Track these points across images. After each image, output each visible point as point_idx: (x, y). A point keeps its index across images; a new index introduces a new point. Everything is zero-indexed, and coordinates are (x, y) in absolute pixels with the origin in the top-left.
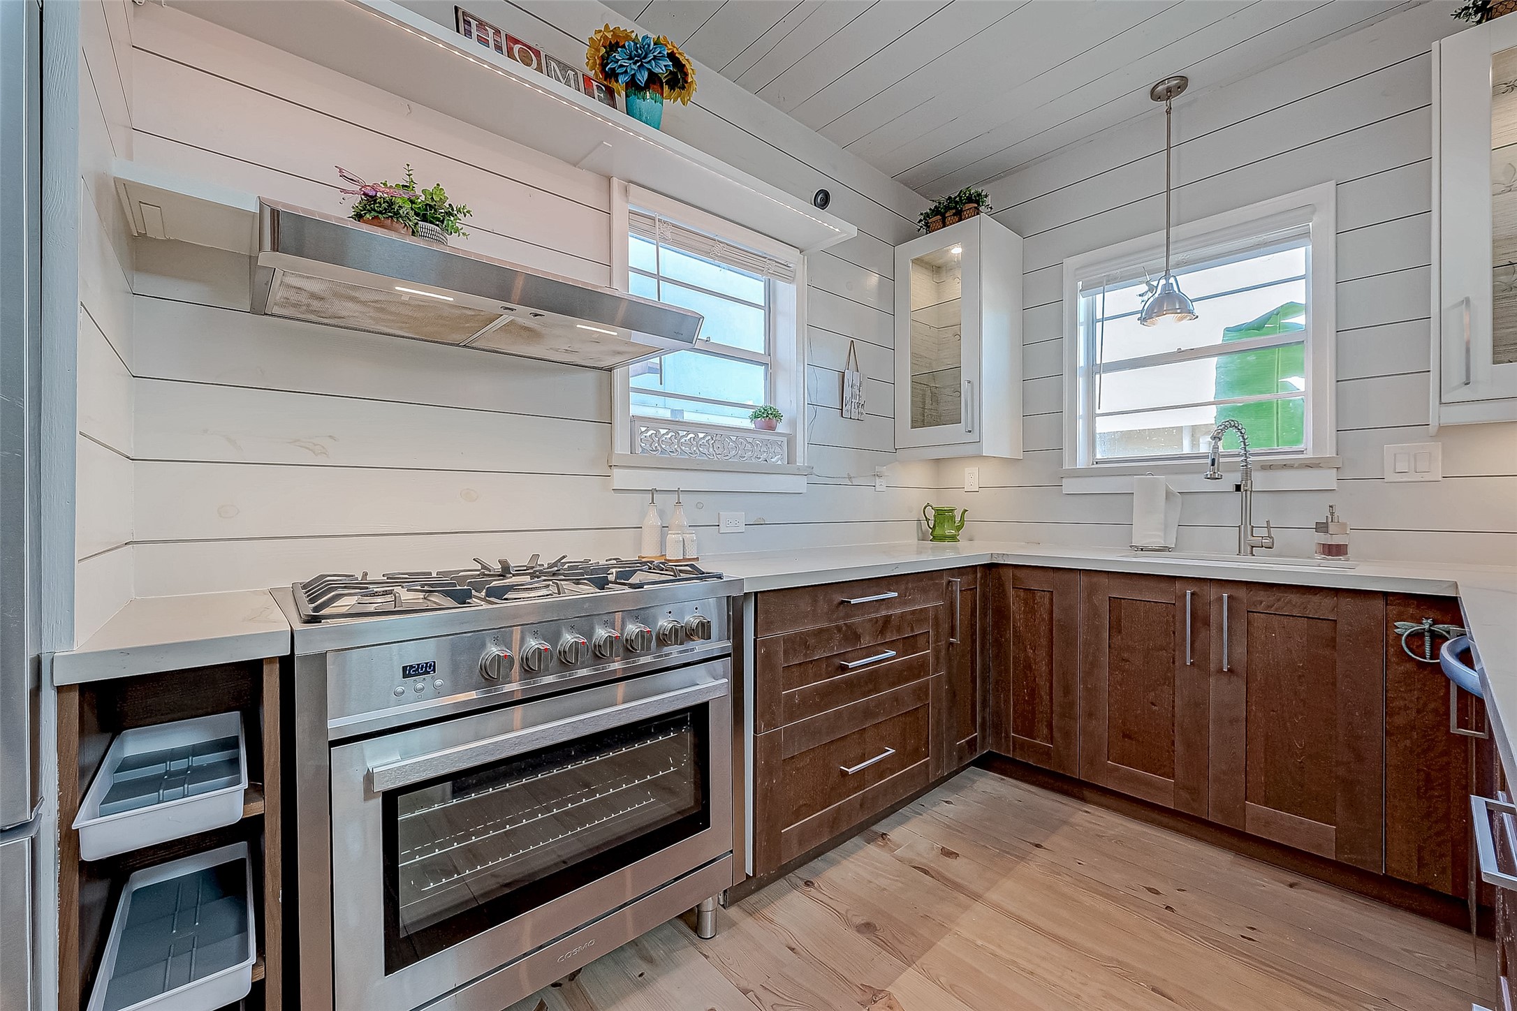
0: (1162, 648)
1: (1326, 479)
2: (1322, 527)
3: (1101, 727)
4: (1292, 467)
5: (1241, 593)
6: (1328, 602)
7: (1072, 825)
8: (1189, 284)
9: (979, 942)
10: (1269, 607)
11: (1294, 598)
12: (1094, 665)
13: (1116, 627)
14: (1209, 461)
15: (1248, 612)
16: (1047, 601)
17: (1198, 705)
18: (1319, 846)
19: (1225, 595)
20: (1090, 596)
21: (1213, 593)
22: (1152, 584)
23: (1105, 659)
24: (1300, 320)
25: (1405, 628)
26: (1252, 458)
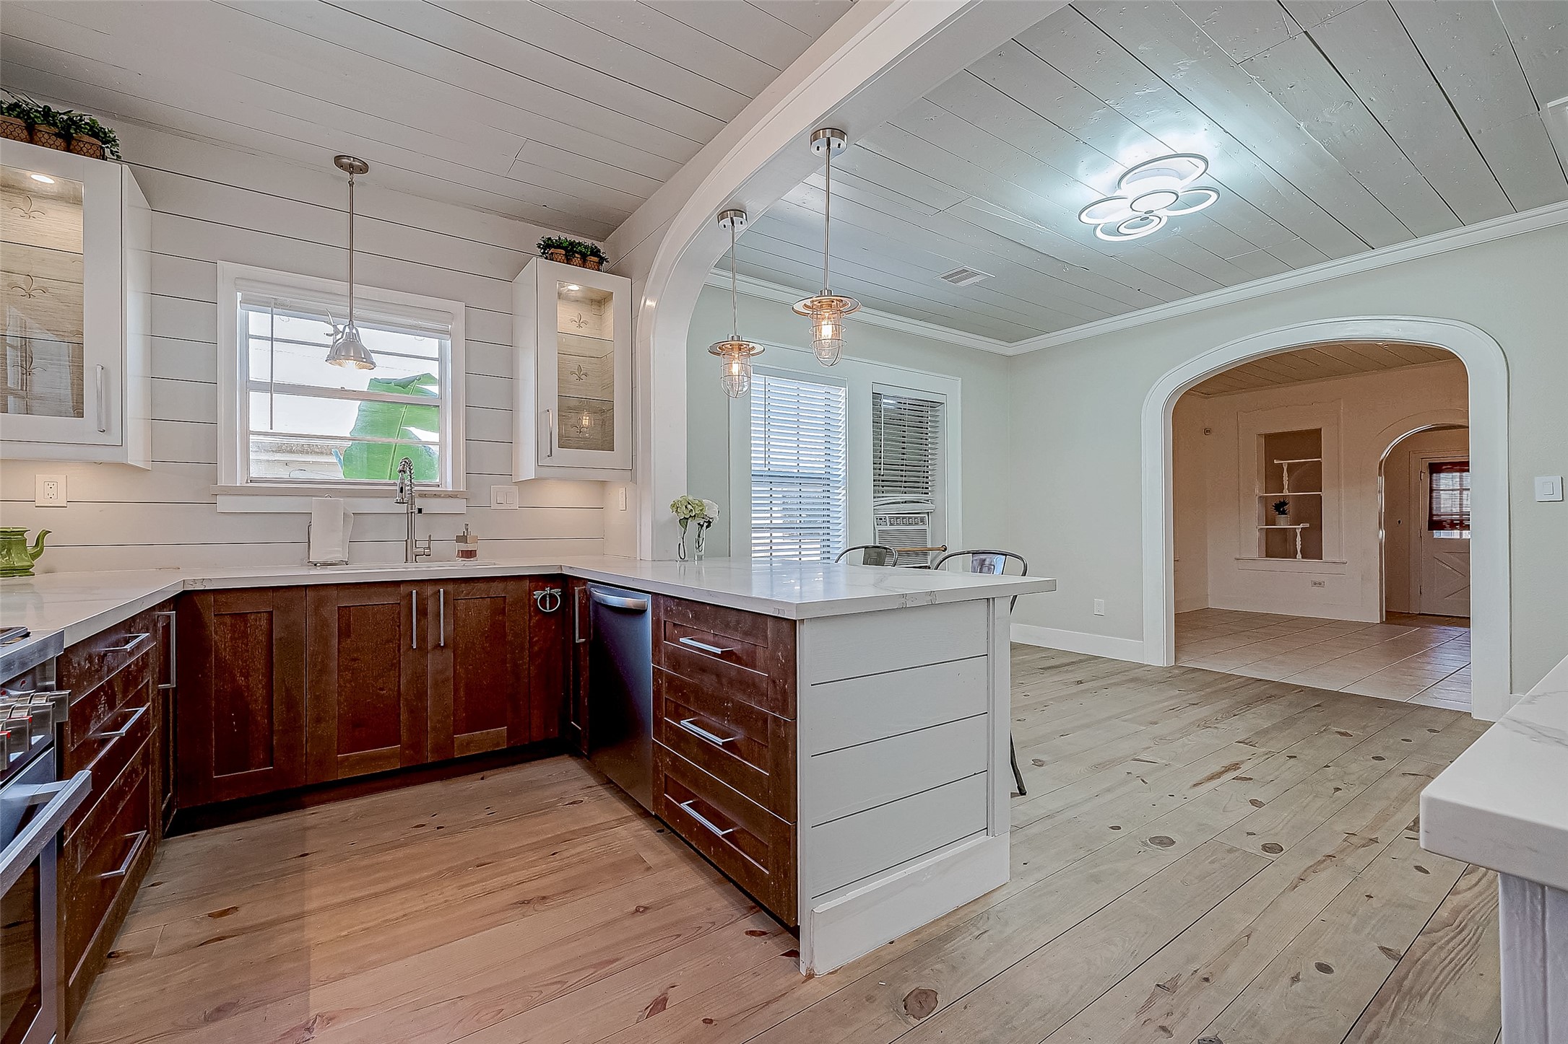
0: (388, 641)
1: (459, 506)
2: (462, 539)
3: (330, 728)
4: (439, 496)
5: (450, 587)
6: (501, 585)
7: (313, 827)
8: (370, 337)
9: (343, 934)
10: (468, 594)
11: (482, 586)
12: (324, 670)
13: (344, 632)
14: (398, 488)
15: (454, 600)
16: (264, 623)
17: (419, 677)
18: (498, 744)
19: (442, 590)
20: (317, 609)
21: (430, 590)
22: (381, 590)
23: (334, 664)
24: (435, 389)
25: (538, 594)
26: (416, 488)
